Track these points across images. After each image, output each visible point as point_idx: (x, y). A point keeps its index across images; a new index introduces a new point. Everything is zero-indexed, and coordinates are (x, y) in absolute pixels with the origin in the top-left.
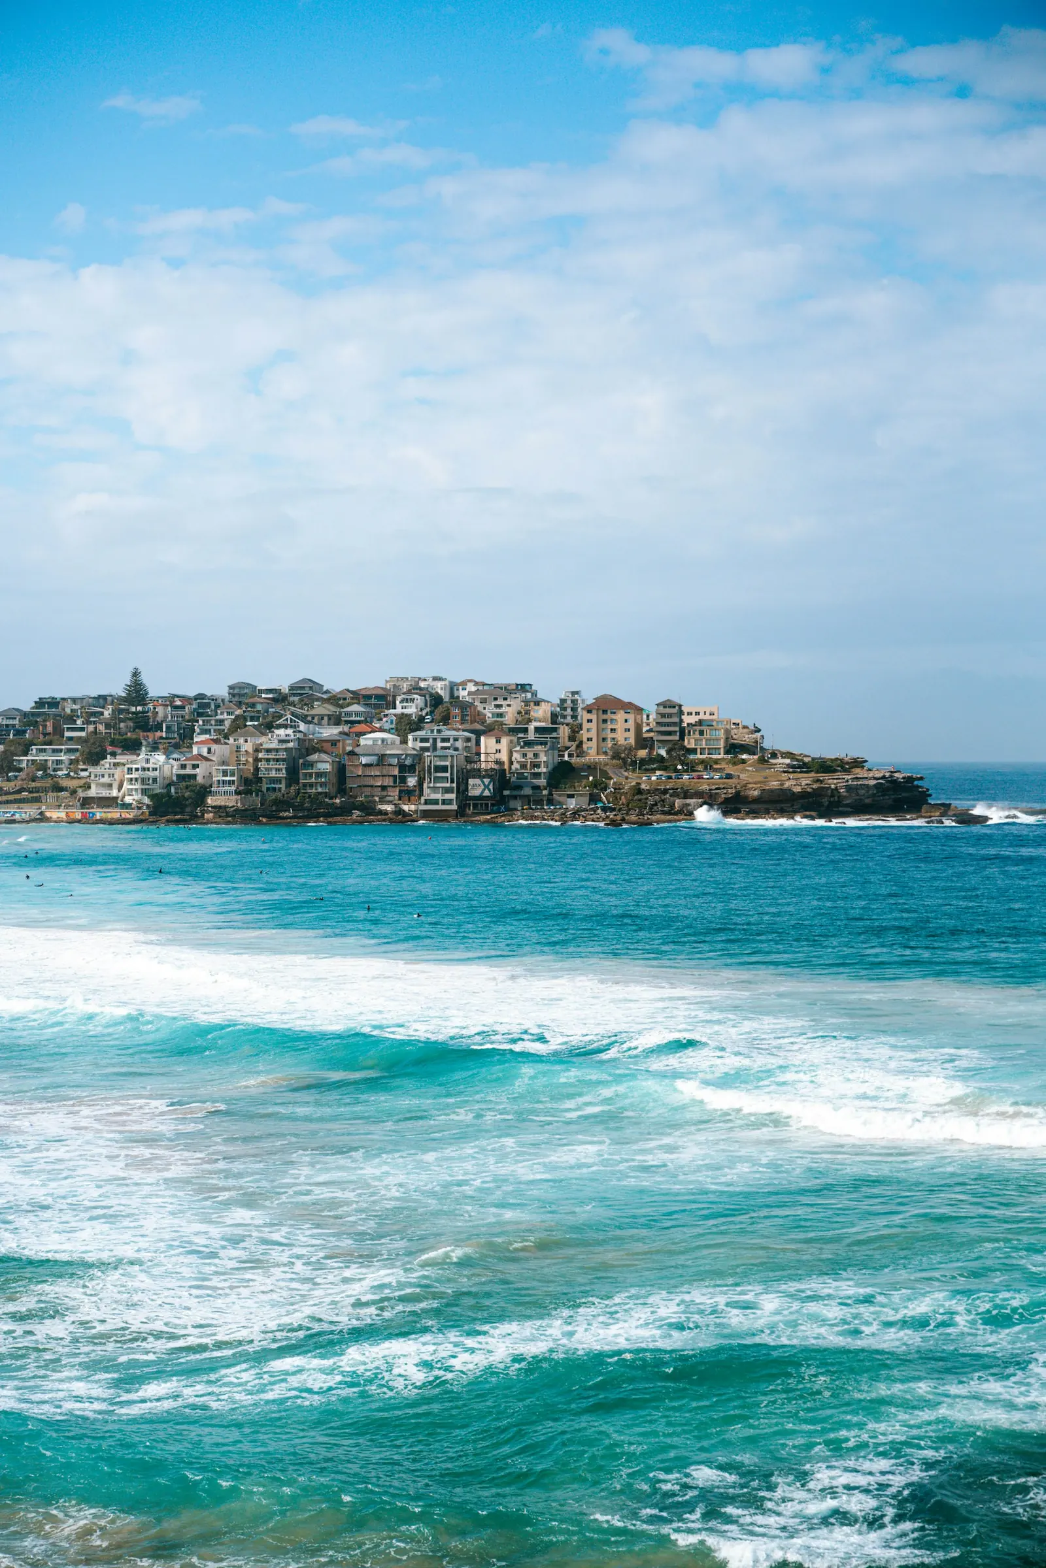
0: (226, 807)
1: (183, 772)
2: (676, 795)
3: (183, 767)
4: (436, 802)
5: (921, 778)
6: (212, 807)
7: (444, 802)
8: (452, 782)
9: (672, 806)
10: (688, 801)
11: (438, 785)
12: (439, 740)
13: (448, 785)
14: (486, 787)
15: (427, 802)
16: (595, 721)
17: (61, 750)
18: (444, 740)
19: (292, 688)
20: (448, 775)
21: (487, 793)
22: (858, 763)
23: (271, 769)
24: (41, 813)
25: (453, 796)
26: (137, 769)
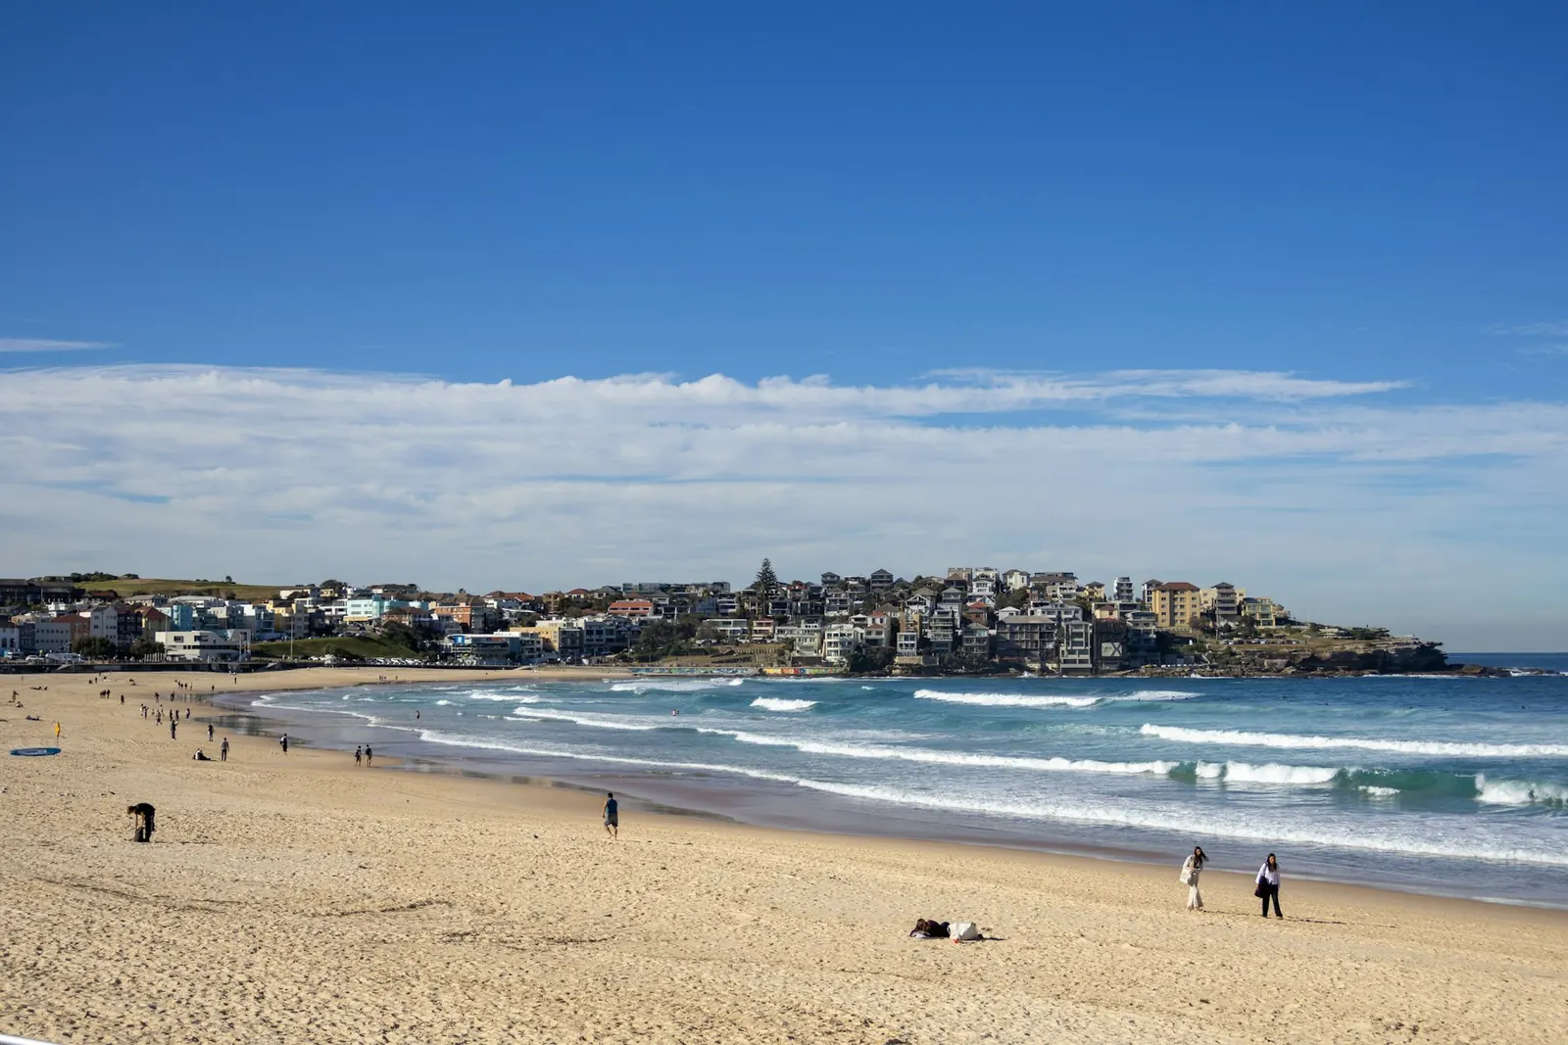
0: (911, 665)
1: (870, 637)
2: (1262, 656)
3: (869, 633)
4: (1074, 661)
5: (1440, 644)
6: (900, 665)
7: (1081, 661)
8: (1087, 645)
9: (1262, 665)
10: (1275, 661)
11: (1074, 648)
12: (1062, 612)
13: (1083, 648)
14: (1117, 649)
15: (1065, 661)
16: (1168, 598)
17: (730, 623)
18: (1066, 613)
19: (873, 577)
20: (1083, 640)
21: (1117, 654)
22: (1382, 634)
23: (939, 635)
24: (761, 670)
25: (1087, 657)
26: (836, 635)
